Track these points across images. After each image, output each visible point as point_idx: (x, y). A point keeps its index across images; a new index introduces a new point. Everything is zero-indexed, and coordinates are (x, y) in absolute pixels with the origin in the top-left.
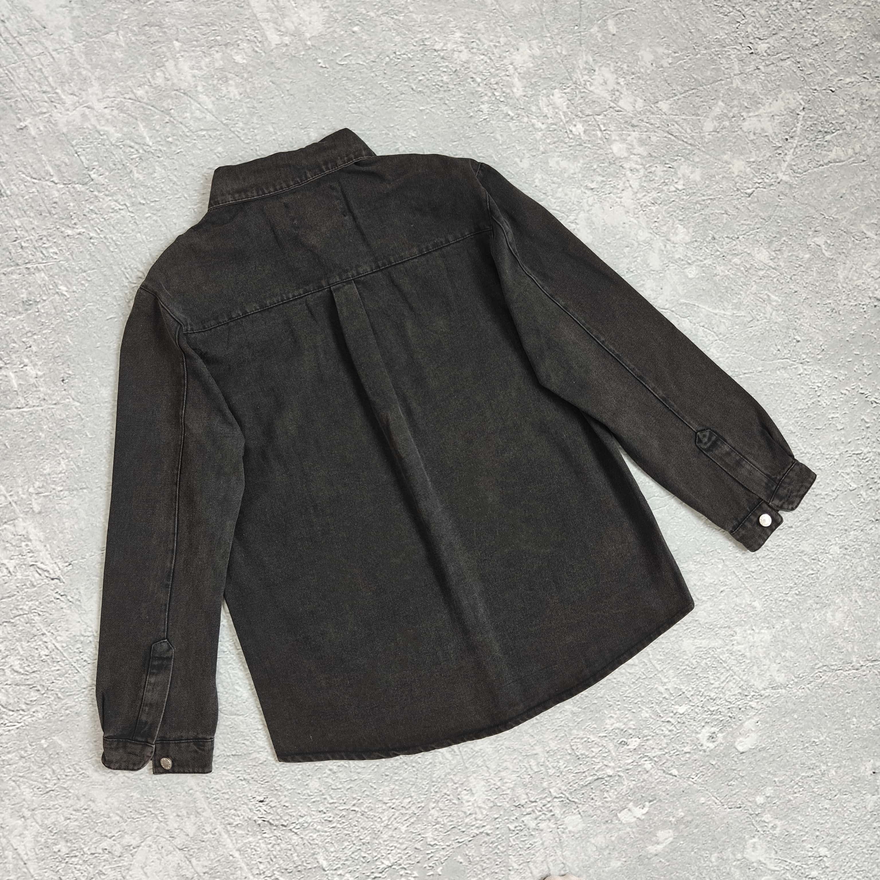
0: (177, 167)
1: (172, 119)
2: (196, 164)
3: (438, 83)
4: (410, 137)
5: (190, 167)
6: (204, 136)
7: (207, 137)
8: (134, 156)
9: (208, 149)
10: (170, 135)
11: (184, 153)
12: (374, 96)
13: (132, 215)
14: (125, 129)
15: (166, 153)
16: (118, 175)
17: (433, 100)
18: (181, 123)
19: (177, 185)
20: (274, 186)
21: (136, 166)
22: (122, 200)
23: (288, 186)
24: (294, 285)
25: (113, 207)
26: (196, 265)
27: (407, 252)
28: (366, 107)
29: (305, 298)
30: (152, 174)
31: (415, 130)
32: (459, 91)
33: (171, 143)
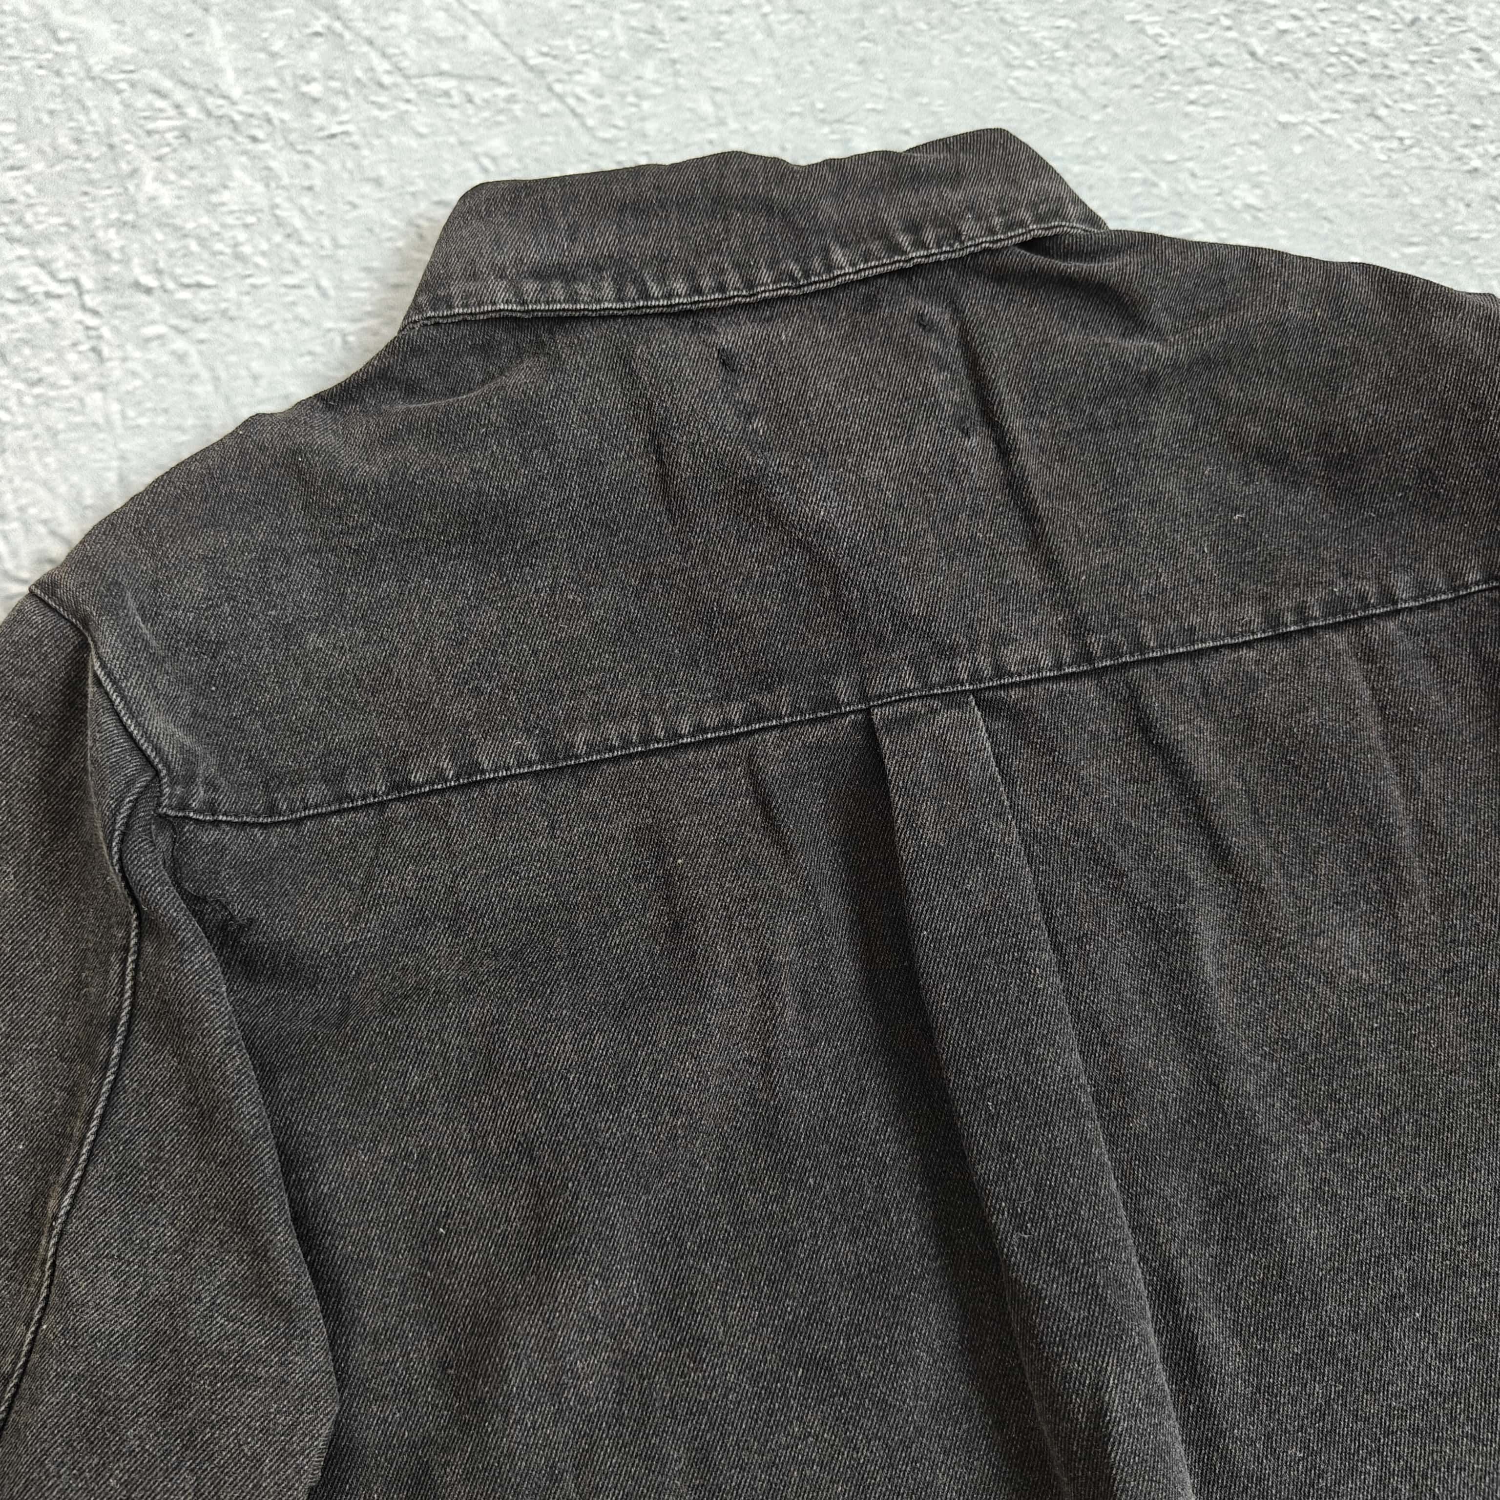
0: (318, 182)
1: (338, 26)
2: (391, 180)
3: (1350, 50)
4: (1237, 204)
5: (367, 189)
6: (447, 94)
7: (457, 99)
8: (161, 124)
9: (452, 140)
10: (317, 74)
11: (356, 138)
12: (1108, 57)
13: (92, 321)
14: (154, 36)
15: (286, 130)
16: (78, 176)
17: (1332, 100)
18: (370, 42)
19: (301, 243)
20: (691, 276)
21: (159, 159)
22: (68, 266)
23: (750, 285)
24: (708, 682)
25: (22, 283)
26: (300, 539)
27: (1213, 614)
28: (1075, 86)
29: (749, 742)
30: (212, 191)
31: (1257, 186)
32: (1428, 84)
33: (315, 100)
